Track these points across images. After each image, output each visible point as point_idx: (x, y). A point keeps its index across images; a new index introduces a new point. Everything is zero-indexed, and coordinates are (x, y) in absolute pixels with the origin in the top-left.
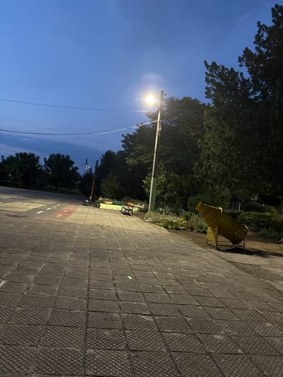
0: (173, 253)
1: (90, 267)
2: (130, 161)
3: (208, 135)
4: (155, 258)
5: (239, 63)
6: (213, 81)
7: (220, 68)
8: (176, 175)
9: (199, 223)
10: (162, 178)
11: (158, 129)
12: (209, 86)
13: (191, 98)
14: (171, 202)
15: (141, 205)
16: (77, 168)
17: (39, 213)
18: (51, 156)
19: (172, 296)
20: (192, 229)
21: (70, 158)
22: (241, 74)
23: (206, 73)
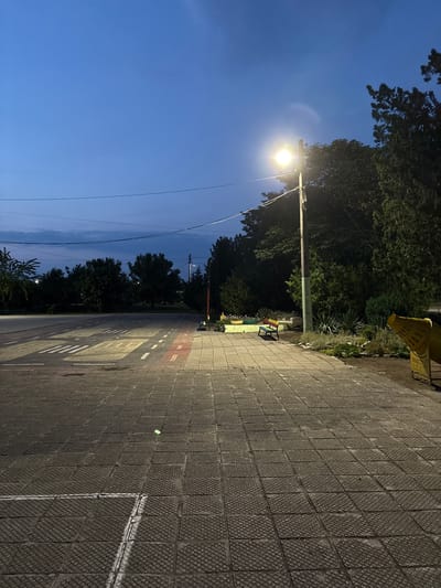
0: (366, 406)
1: (251, 452)
2: (261, 254)
3: (388, 204)
4: (343, 422)
5: (424, 76)
6: (384, 115)
7: (396, 92)
8: (339, 267)
9: (391, 341)
10: (318, 274)
11: (302, 200)
12: (379, 124)
13: (345, 140)
14: (338, 311)
15: (288, 319)
16: (178, 271)
17: (143, 357)
18: (138, 258)
19: (394, 494)
20: (381, 354)
21: (166, 258)
22: (431, 94)
23: (373, 105)
